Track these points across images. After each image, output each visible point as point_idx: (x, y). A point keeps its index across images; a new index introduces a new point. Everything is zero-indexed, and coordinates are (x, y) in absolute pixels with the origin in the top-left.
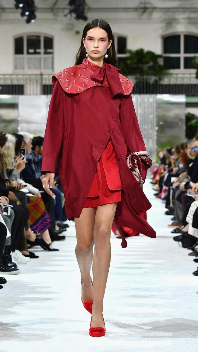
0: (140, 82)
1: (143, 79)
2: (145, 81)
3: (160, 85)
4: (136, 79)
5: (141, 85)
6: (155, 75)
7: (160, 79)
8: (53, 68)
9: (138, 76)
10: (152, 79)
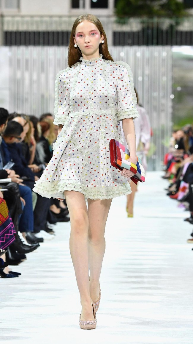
0: (148, 28)
1: (153, 23)
2: (155, 26)
3: (177, 32)
4: (143, 22)
5: (150, 32)
6: (170, 16)
7: (177, 24)
8: (18, 6)
9: (145, 18)
10: (166, 23)
